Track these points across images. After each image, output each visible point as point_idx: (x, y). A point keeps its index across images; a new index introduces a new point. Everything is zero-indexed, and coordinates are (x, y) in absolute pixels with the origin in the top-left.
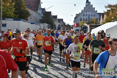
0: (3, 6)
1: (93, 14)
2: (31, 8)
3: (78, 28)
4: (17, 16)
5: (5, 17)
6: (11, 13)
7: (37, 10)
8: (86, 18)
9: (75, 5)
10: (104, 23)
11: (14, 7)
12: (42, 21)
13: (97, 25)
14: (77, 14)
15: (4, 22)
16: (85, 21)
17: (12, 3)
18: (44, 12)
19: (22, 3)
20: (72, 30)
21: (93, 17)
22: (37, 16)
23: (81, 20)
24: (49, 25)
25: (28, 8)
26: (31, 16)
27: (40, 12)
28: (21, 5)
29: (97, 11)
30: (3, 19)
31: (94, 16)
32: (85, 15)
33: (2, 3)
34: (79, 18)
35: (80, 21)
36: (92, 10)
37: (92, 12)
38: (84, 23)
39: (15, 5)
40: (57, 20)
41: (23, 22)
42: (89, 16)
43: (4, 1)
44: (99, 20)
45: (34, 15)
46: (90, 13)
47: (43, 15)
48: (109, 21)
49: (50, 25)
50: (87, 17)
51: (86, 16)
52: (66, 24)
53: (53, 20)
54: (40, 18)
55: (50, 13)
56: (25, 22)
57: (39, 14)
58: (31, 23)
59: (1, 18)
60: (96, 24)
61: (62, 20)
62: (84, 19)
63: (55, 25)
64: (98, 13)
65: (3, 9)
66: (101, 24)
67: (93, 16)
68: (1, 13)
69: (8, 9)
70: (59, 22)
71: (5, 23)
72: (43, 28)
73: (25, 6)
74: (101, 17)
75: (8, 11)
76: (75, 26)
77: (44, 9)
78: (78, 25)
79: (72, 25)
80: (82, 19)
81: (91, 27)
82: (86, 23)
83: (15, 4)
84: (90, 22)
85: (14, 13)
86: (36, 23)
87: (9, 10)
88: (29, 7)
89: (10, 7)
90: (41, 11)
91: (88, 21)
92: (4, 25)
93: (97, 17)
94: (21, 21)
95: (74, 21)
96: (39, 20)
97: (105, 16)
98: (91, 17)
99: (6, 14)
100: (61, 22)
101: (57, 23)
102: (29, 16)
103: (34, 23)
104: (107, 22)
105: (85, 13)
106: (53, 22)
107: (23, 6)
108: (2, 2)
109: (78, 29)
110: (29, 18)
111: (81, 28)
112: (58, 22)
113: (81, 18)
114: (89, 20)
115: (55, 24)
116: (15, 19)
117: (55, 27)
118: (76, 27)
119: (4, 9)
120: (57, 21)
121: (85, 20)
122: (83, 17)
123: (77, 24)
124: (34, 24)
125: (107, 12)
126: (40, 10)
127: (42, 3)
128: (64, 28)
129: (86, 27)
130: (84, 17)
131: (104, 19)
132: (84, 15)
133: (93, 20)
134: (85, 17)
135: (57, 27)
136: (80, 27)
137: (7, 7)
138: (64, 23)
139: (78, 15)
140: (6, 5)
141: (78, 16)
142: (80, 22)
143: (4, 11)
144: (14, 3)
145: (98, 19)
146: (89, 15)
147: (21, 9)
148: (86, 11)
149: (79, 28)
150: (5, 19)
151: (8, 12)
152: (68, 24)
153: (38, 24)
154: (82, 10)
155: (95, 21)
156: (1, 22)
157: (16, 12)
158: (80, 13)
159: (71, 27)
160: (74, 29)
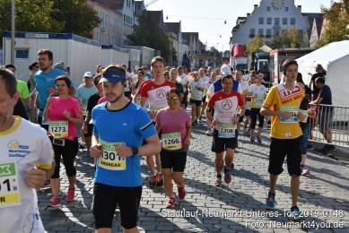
1: (288, 16)
2: (101, 2)
3: (243, 61)
4: (61, 25)
5: (25, 28)
6: (43, 15)
7: (121, 6)
8: (269, 31)
10: (321, 44)
12: (135, 41)
13: (301, 49)
14: (239, 18)
15: (21, 43)
16: (265, 39)
18: (140, 13)
21: (288, 27)
22: (120, 25)
23: (252, 36)
24: (155, 52)
25: (93, 1)
26: (101, 25)
27: (128, 11)
29: (300, 7)
30: (18, 35)
31: (293, 22)
32: (265, 22)
34: (246, 31)
35: (251, 40)
36: (285, 6)
37: (287, 9)
38: (261, 45)
40: (180, 35)
41: (79, 44)
42: (277, 23)
44: (306, 36)
45: (112, 21)
46: (281, 15)
47: (139, 21)
48: (338, 36)
49: (159, 52)
50: (271, 27)
51: (269, 22)
53: (167, 37)
54: (131, 31)
55: (160, 13)
56: (85, 42)
57: (126, 19)
58: (104, 47)
59: (13, 32)
60: (298, 46)
61: (196, 35)
62: (261, 31)
63: (175, 53)
64: (304, 15)
65: (17, 5)
66: (312, 46)
67: (289, 22)
68: (14, 17)
69: (32, 3)
70: (188, 44)
71: (26, 46)
72: (138, 59)
74: (315, 25)
75: (32, 11)
76: (235, 54)
77: (140, 4)
78: (242, 51)
79: (227, 52)
80: (257, 33)
81: (283, 58)
82: (268, 45)
84: (278, 40)
85: (52, 15)
86: (118, 45)
87: (38, 7)
90: (133, 8)
91: (272, 38)
92: (23, 54)
93: (301, 24)
94: (71, 42)
95: (231, 38)
96: (125, 38)
97: (325, 22)
98: (283, 27)
99: (28, 21)
100: (191, 43)
101: (180, 45)
102: (95, 25)
103: (110, 47)
104: (331, 42)
105: (266, 15)
106: (168, 42)
109: (245, 63)
110: (96, 31)
111: (253, 59)
112: (183, 43)
113: (253, 31)
114: (278, 34)
115: (173, 49)
116: (56, 34)
117: (175, 58)
118: (237, 56)
119: (21, 5)
120: (180, 40)
121: (265, 34)
122: (257, 27)
123: (240, 47)
124: (111, 50)
125: (332, 11)
126: (128, 5)
128: (201, 61)
129: (268, 57)
130: (261, 27)
131: (323, 30)
132: (261, 21)
133: (289, 36)
134: (265, 27)
135: (180, 59)
136: (250, 57)
138: (202, 46)
139: (242, 22)
141: (244, 23)
142: (248, 42)
143: (20, 10)
145: (305, 31)
146: (277, 20)
147: (71, 3)
148: (268, 9)
149: (247, 60)
150: (23, 36)
151: (35, 13)
152: (213, 48)
153: (122, 49)
154: (256, 6)
155: (294, 39)
156: (13, 43)
157: (58, 13)
158: (248, 14)
159: (223, 56)
160: (231, 64)
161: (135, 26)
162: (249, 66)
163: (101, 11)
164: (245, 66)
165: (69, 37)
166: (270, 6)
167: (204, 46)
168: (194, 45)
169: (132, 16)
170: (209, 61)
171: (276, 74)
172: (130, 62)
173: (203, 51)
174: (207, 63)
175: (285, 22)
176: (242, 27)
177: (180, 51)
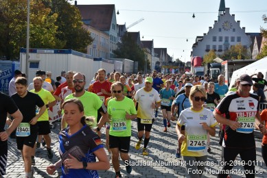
0: (32, 21)
1: (235, 35)
2: (93, 26)
3: (201, 69)
4: (63, 43)
5: (37, 45)
6: (50, 36)
7: (108, 29)
8: (220, 46)
9: (194, 16)
10: (261, 57)
11: (56, 24)
12: (119, 54)
13: (246, 60)
14: (198, 37)
15: (33, 57)
16: (217, 53)
17: (51, 14)
18: (123, 34)
19: (75, 14)
20: (187, 73)
21: (236, 44)
22: (107, 43)
23: (208, 50)
24: (134, 63)
25: (87, 25)
26: (93, 43)
27: (113, 32)
28: (72, 19)
29: (244, 28)
30: (31, 51)
31: (239, 40)
32: (218, 39)
33: (30, 16)
34: (203, 46)
35: (207, 53)
36: (233, 28)
37: (234, 30)
38: (214, 57)
39: (58, 19)
40: (153, 50)
41: (77, 57)
43: (34, 11)
44: (249, 50)
45: (102, 40)
46: (230, 34)
47: (122, 40)
49: (137, 63)
50: (222, 43)
51: (221, 40)
52: (174, 60)
53: (143, 51)
54: (115, 49)
55: (137, 34)
56: (81, 56)
57: (112, 38)
58: (95, 59)
59: (28, 48)
60: (243, 58)
61: (165, 50)
62: (214, 46)
63: (149, 63)
64: (247, 34)
65: (31, 29)
66: (254, 58)
67: (236, 39)
68: (28, 37)
69: (42, 27)
70: (159, 56)
71: (37, 59)
72: (121, 69)
73: (80, 20)
74: (256, 42)
75: (42, 32)
76: (195, 64)
77: (122, 27)
78: (200, 62)
79: (188, 63)
80: (211, 48)
81: (231, 67)
82: (220, 57)
83: (59, 16)
84: (228, 54)
85: (57, 36)
86: (106, 58)
87: (46, 30)
88: (89, 22)
89: (48, 24)
90: (117, 30)
91: (223, 52)
92: (35, 65)
93: (245, 42)
94: (71, 56)
95: (192, 52)
96: (111, 52)
97: (263, 39)
98: (231, 43)
99: (39, 40)
100: (161, 56)
101: (153, 58)
102: (89, 43)
103: (100, 59)
105: (218, 35)
106: (144, 55)
107: (77, 20)
108: (29, 14)
109: (203, 71)
110: (89, 47)
111: (209, 68)
112: (155, 56)
113: (208, 46)
114: (227, 49)
115: (148, 60)
116: (59, 50)
117: (149, 68)
118: (196, 66)
119: (33, 29)
120: (153, 54)
121: (217, 49)
122: (211, 44)
123: (198, 58)
124: (101, 62)
126: (114, 28)
127: (118, 13)
128: (169, 69)
129: (220, 66)
130: (214, 43)
131: (262, 46)
132: (214, 39)
133: (236, 50)
134: (218, 44)
136: (206, 67)
137: (41, 24)
138: (169, 58)
139: (200, 40)
140: (39, 19)
141: (201, 40)
142: (204, 55)
143: (33, 32)
144: (56, 15)
145: (248, 46)
146: (227, 39)
147: (71, 27)
148: (220, 30)
149: (204, 69)
150: (35, 52)
151: (44, 34)
152: (178, 60)
153: (109, 61)
154: (210, 28)
155: (240, 52)
156: (28, 57)
157: (61, 34)
158: (205, 34)
159: (186, 65)
160: (191, 72)
161: (118, 44)
162: (206, 73)
163: (93, 32)
164: (202, 73)
165: (70, 52)
166: (222, 27)
167: (171, 58)
168: (164, 58)
169: (116, 36)
170: (175, 69)
171: (226, 79)
172: (115, 71)
173: (171, 62)
174: (173, 71)
175: (233, 39)
176: (199, 43)
177: (153, 62)
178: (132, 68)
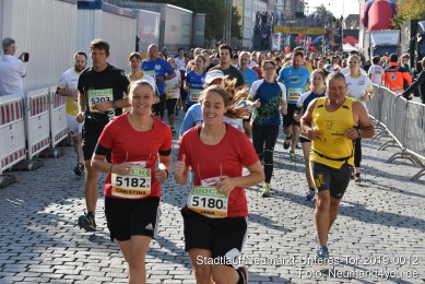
3: (390, 37)
20: (347, 47)
24: (194, 16)
49: (202, 17)
58: (82, 5)
63: (236, 18)
72: (156, 33)
76: (372, 21)
78: (388, 16)
79: (352, 18)
103: (97, 5)
109: (395, 42)
111: (413, 34)
115: (234, 9)
117: (236, 31)
118: (375, 28)
124: (99, 13)
128: (294, 37)
135: (248, 31)
136: (407, 31)
149: (399, 37)
152: (322, 10)
153: (121, 10)
159: (344, 26)
160: (360, 46)
162: (404, 51)
164: (393, 49)
167: (302, 5)
170: (313, 37)
172: (138, 40)
173: (300, 15)
177: (247, 14)
178: (187, 33)
